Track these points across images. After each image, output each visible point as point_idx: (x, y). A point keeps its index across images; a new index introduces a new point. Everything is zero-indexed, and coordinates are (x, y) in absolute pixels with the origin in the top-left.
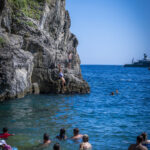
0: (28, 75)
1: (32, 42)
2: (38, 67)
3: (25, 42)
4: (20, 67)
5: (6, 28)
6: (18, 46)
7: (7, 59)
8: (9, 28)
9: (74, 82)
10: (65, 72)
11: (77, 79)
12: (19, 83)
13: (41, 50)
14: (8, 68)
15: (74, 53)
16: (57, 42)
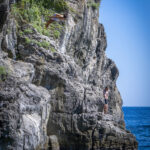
0: (42, 122)
1: (47, 73)
2: (57, 111)
3: (38, 73)
4: (29, 111)
5: (9, 51)
6: (27, 79)
7: (10, 99)
8: (14, 51)
9: (112, 133)
10: (100, 118)
11: (118, 130)
12: (27, 135)
13: (62, 84)
14: (11, 112)
15: (112, 88)
16: (86, 73)
